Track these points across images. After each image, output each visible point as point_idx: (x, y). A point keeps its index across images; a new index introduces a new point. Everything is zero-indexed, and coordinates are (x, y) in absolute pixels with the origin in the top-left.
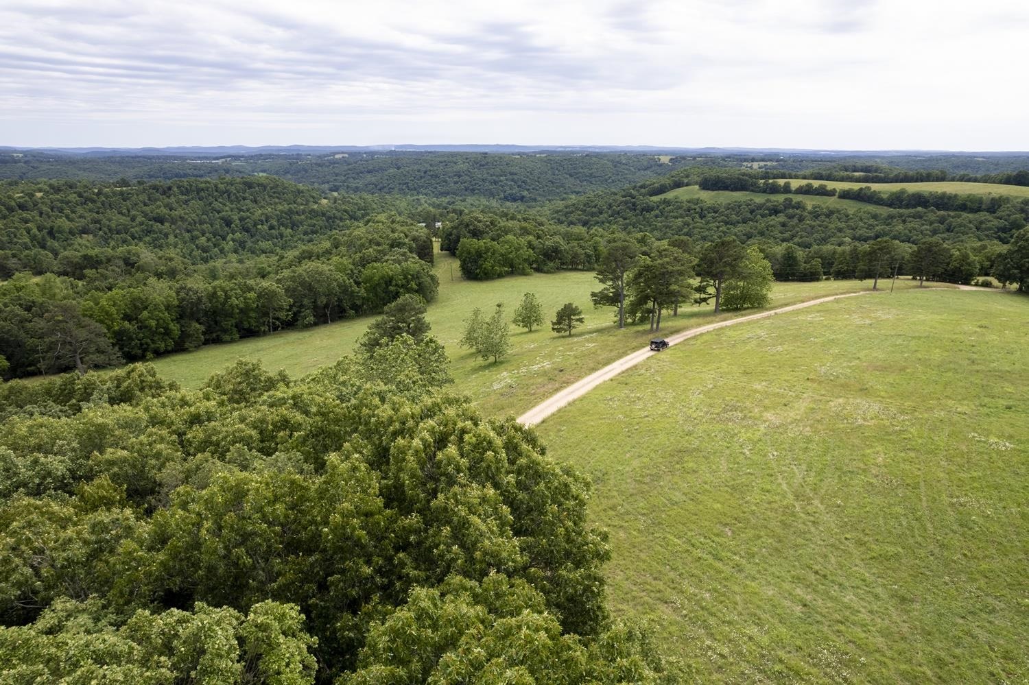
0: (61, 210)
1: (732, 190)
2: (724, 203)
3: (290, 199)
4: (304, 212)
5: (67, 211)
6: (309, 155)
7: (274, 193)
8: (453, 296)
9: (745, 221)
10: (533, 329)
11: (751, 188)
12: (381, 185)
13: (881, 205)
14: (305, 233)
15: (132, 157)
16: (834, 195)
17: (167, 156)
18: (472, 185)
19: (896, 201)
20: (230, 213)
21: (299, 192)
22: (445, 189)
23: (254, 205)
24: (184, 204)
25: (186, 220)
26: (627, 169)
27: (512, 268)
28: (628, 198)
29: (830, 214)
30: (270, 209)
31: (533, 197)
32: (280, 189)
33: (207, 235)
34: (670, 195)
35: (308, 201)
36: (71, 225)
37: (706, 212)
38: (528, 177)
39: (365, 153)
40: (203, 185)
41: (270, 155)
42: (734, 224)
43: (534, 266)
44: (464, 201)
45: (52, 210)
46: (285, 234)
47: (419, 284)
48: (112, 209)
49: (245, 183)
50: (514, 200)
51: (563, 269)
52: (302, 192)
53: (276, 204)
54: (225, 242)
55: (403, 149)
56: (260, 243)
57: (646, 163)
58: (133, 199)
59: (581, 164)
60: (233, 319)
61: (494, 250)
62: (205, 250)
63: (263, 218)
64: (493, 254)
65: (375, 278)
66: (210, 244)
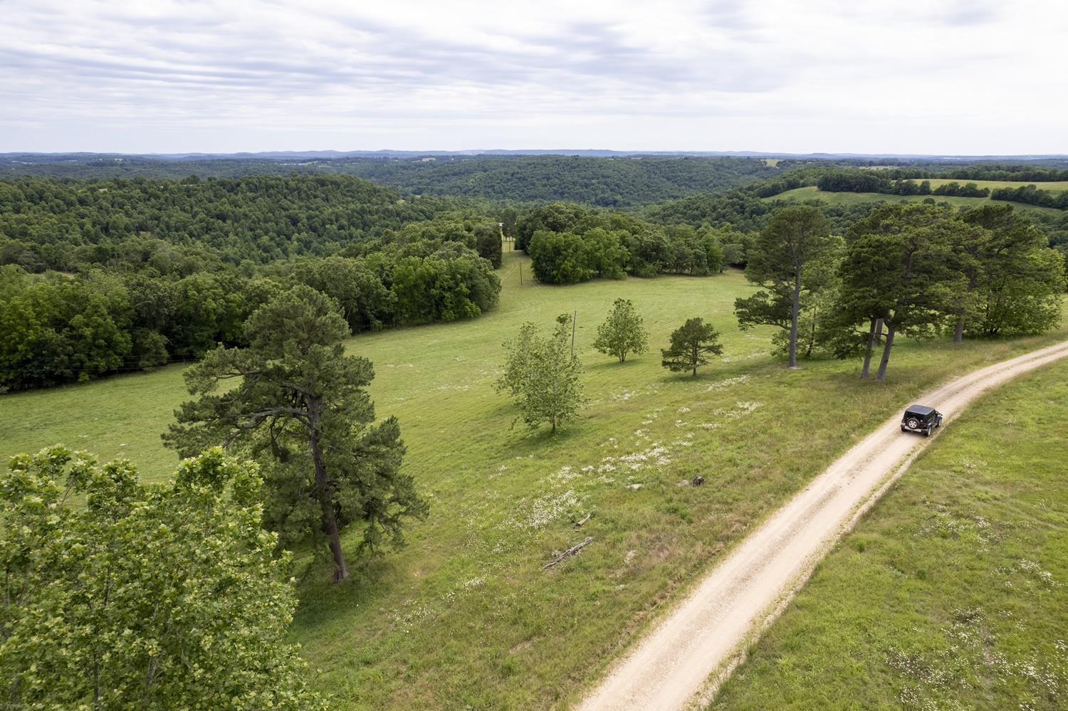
0: (122, 206)
2: (848, 205)
3: (365, 198)
4: (377, 212)
5: (128, 207)
6: (397, 159)
7: (348, 191)
8: (520, 304)
10: (627, 358)
11: (880, 189)
12: (466, 188)
13: (1049, 207)
15: (223, 161)
16: (985, 195)
18: (562, 188)
20: (297, 211)
21: (376, 191)
22: (532, 192)
23: (325, 203)
24: (250, 200)
25: (250, 218)
26: (729, 173)
27: (600, 270)
28: (735, 200)
30: (341, 208)
31: (627, 201)
32: (354, 187)
33: (271, 233)
34: (784, 197)
35: (383, 201)
36: (126, 220)
38: (621, 180)
39: (453, 157)
40: (273, 182)
41: (357, 158)
43: (628, 268)
45: (112, 206)
46: (354, 235)
47: (472, 287)
48: (175, 205)
49: (317, 181)
50: (606, 204)
51: (665, 273)
52: (379, 191)
53: (348, 202)
54: (289, 242)
55: (493, 154)
56: (327, 243)
57: (750, 167)
58: (198, 195)
59: (679, 167)
60: (209, 328)
61: (576, 246)
62: (266, 250)
63: (333, 217)
64: (576, 251)
65: (411, 277)
66: (273, 243)
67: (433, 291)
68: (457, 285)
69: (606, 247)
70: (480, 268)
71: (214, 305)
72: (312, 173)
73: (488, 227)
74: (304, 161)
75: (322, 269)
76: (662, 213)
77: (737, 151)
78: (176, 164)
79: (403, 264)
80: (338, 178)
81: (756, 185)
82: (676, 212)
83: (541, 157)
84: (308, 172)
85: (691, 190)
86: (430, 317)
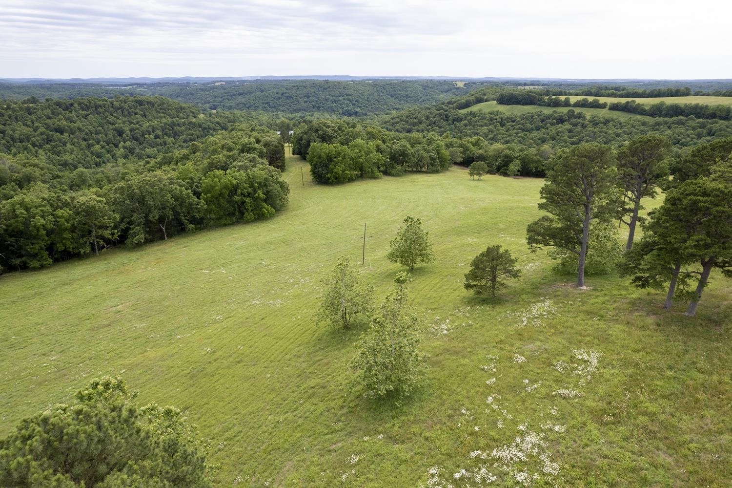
1: (523, 104)
2: (518, 114)
3: (174, 114)
4: (184, 124)
6: (196, 83)
7: (161, 109)
8: (305, 203)
9: (538, 129)
11: (538, 103)
12: (249, 105)
13: (644, 115)
14: (185, 141)
15: (59, 85)
16: (605, 107)
17: (87, 84)
18: (318, 104)
19: (656, 111)
20: (122, 125)
21: (182, 108)
22: (297, 107)
23: (144, 119)
24: (83, 117)
25: (84, 131)
26: (433, 91)
27: (362, 172)
28: (442, 111)
29: (606, 122)
30: (156, 122)
31: (364, 112)
32: (165, 106)
33: (102, 143)
34: (475, 108)
35: (188, 116)
37: (505, 121)
38: (360, 97)
39: (238, 81)
40: (101, 102)
41: (166, 83)
42: (530, 131)
44: (312, 115)
46: (167, 142)
47: (267, 193)
48: (18, 121)
49: (137, 101)
51: (409, 172)
52: (184, 109)
53: (161, 117)
54: (117, 149)
55: (266, 79)
56: (147, 149)
57: (446, 87)
58: (38, 113)
59: (399, 88)
60: (40, 241)
61: (345, 154)
62: (99, 156)
63: (150, 129)
64: (344, 158)
65: (217, 188)
66: (103, 150)
67: (236, 198)
68: (255, 191)
69: (367, 154)
70: (272, 176)
71: (43, 221)
72: (132, 95)
73: (273, 139)
74: (126, 86)
75: (141, 184)
76: (391, 121)
77: (435, 76)
78: (19, 87)
79: (210, 177)
80: (152, 99)
81: (453, 100)
82: (401, 120)
83: (302, 81)
84: (130, 94)
85: (408, 104)
86: (234, 219)
